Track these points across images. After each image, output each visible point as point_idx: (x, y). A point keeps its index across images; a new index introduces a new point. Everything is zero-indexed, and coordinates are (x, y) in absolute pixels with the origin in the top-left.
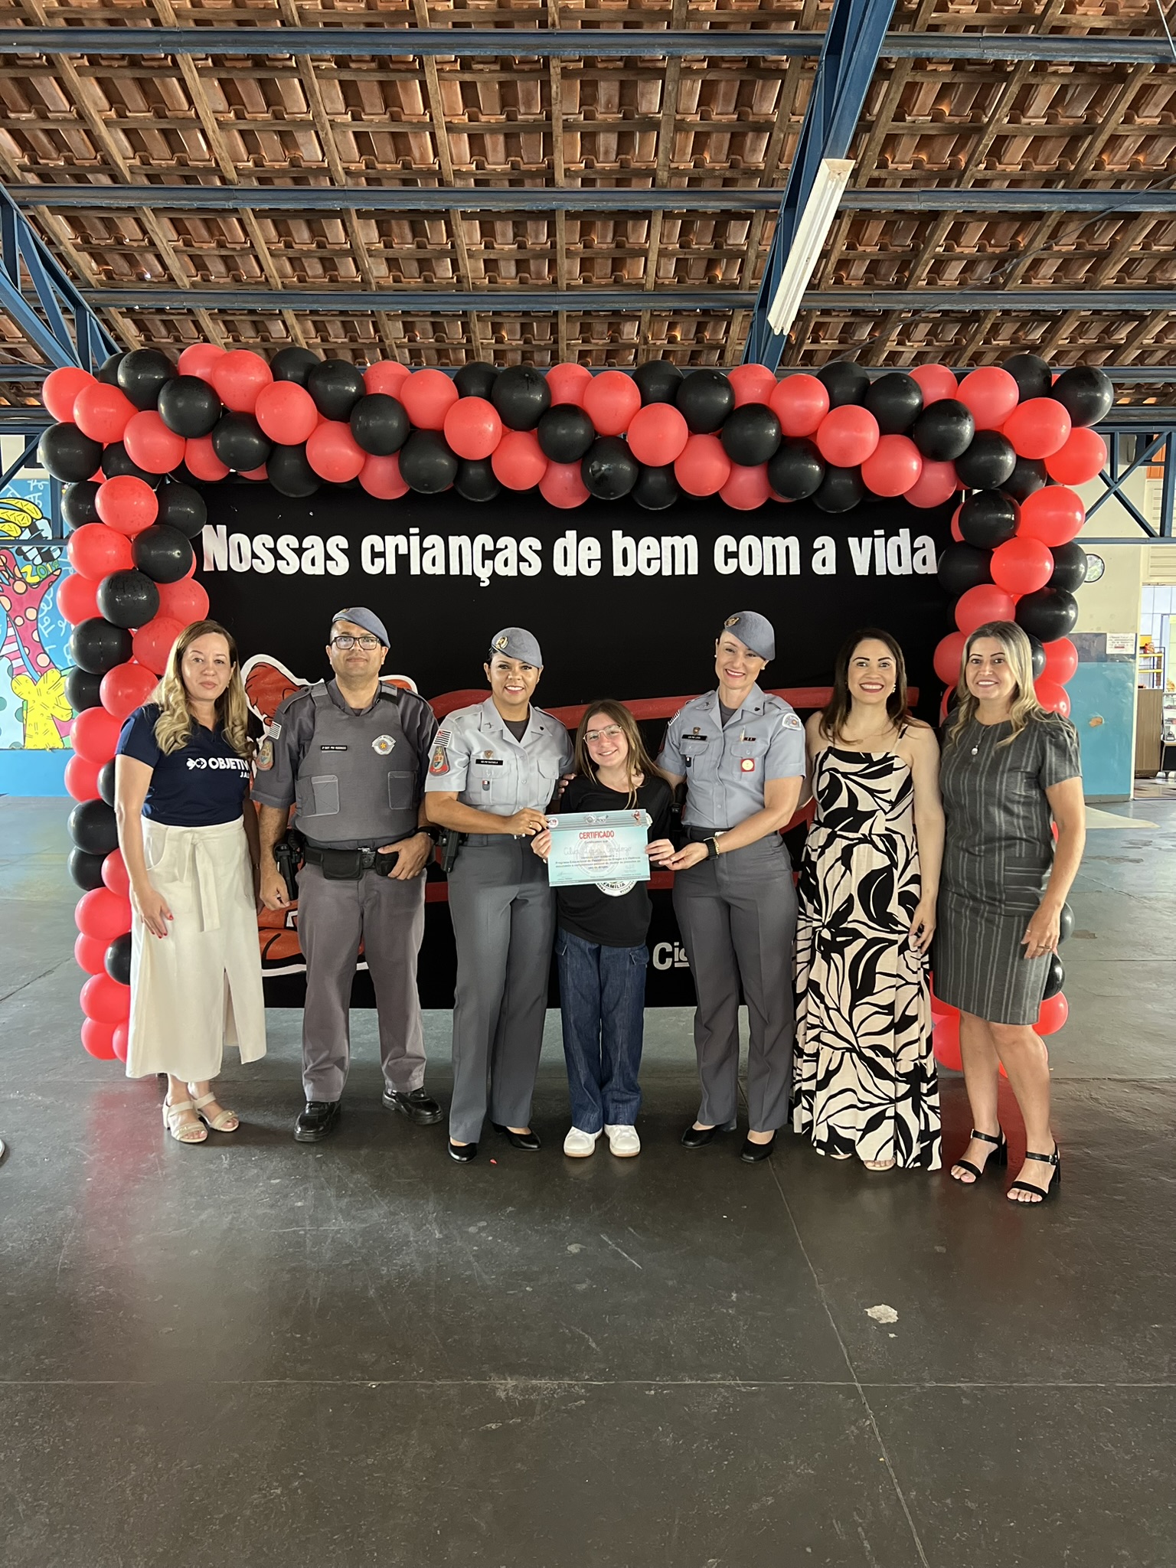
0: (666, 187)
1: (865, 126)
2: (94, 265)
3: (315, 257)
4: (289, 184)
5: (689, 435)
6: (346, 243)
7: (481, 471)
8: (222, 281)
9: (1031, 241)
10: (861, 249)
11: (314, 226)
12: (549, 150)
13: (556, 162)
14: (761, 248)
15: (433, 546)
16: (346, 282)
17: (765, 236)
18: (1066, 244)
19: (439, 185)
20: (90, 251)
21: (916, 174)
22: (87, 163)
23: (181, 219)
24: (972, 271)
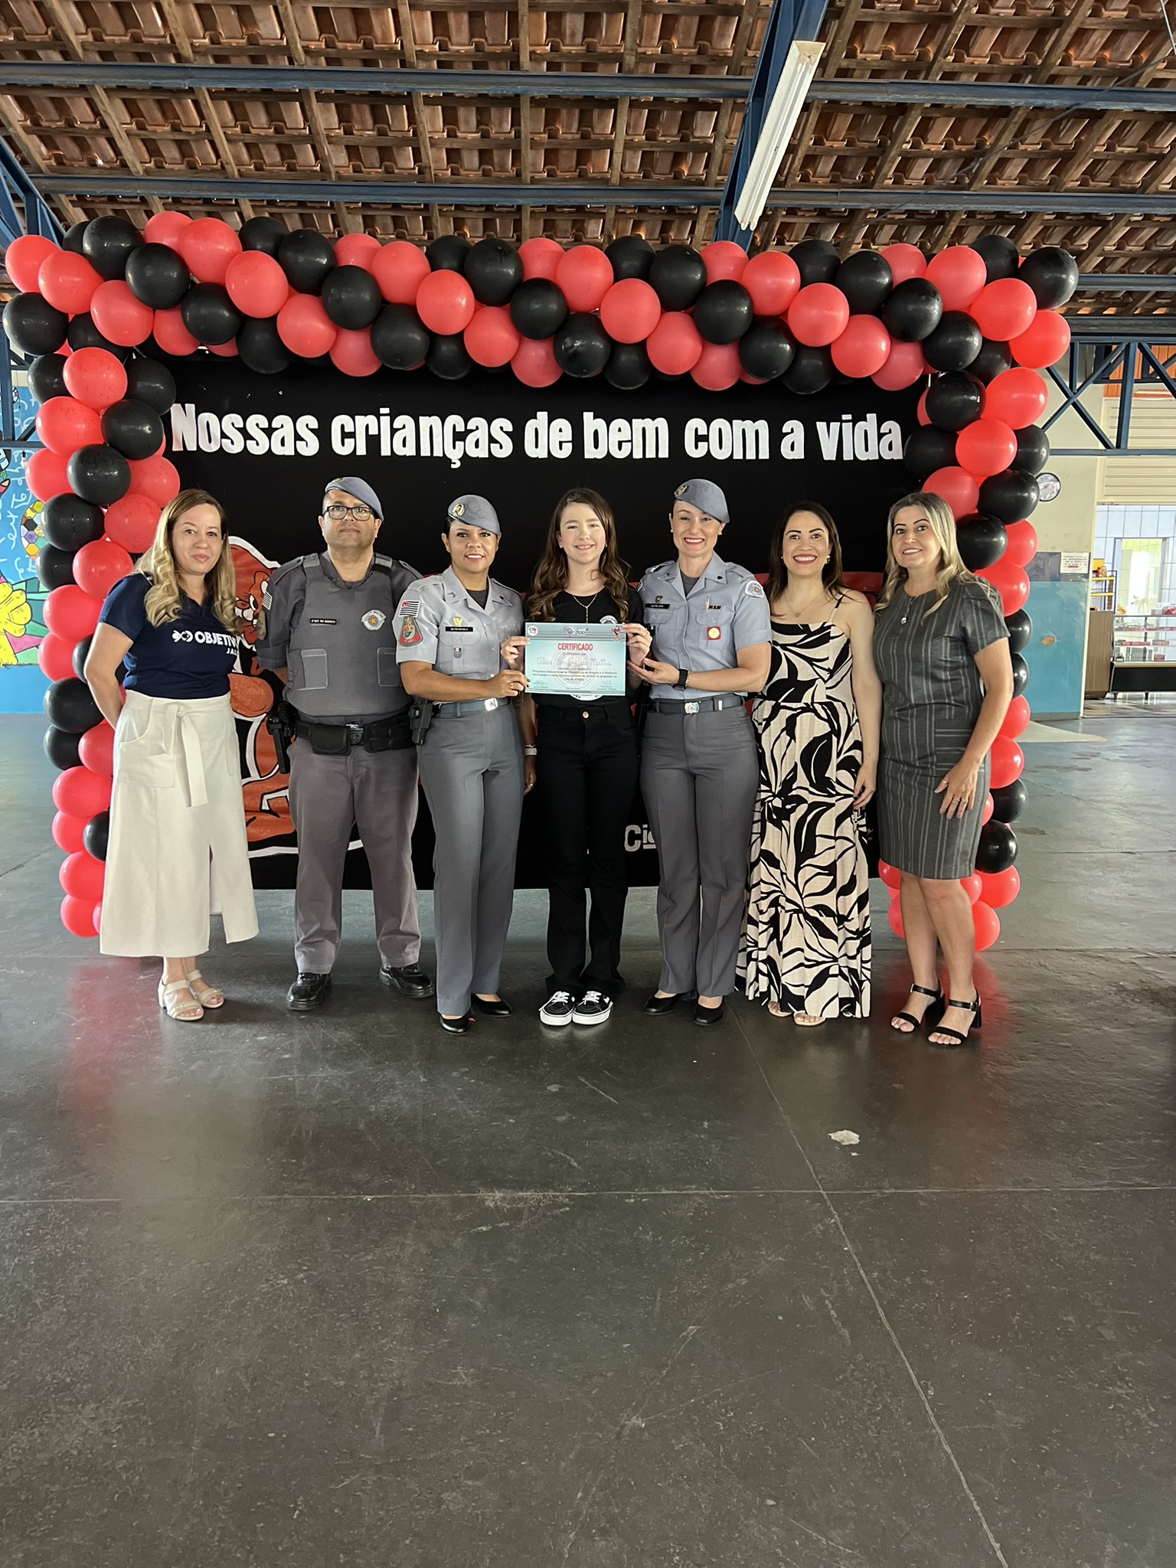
0: (633, 73)
1: (835, 13)
2: (43, 149)
3: (272, 143)
4: (246, 63)
5: (662, 313)
6: (305, 128)
7: (454, 347)
8: (176, 167)
9: (998, 139)
10: (828, 144)
11: (273, 110)
12: (514, 32)
13: (521, 43)
14: (728, 141)
15: (404, 427)
16: (305, 171)
17: (733, 128)
18: (1032, 144)
19: (401, 67)
20: (40, 133)
21: (885, 64)
22: (38, 39)
23: (134, 99)
24: (938, 171)
